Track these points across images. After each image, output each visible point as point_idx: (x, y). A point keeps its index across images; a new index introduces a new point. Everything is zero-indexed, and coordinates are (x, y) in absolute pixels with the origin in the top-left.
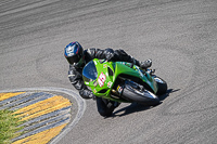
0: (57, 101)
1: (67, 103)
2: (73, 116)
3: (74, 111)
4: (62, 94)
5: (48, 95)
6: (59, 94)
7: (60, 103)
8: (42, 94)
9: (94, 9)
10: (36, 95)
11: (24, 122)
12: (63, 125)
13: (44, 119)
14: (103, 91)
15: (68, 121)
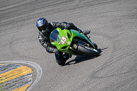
0: (23, 70)
1: (30, 70)
2: (34, 80)
3: (34, 76)
4: (26, 65)
5: (17, 66)
6: (24, 65)
7: (25, 71)
8: (13, 65)
9: (47, 9)
10: (9, 66)
11: (2, 83)
12: (28, 85)
13: (15, 81)
14: (64, 47)
15: (30, 83)
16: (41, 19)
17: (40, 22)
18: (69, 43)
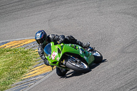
14: (55, 62)
16: (39, 32)
17: (38, 34)
18: (58, 59)
